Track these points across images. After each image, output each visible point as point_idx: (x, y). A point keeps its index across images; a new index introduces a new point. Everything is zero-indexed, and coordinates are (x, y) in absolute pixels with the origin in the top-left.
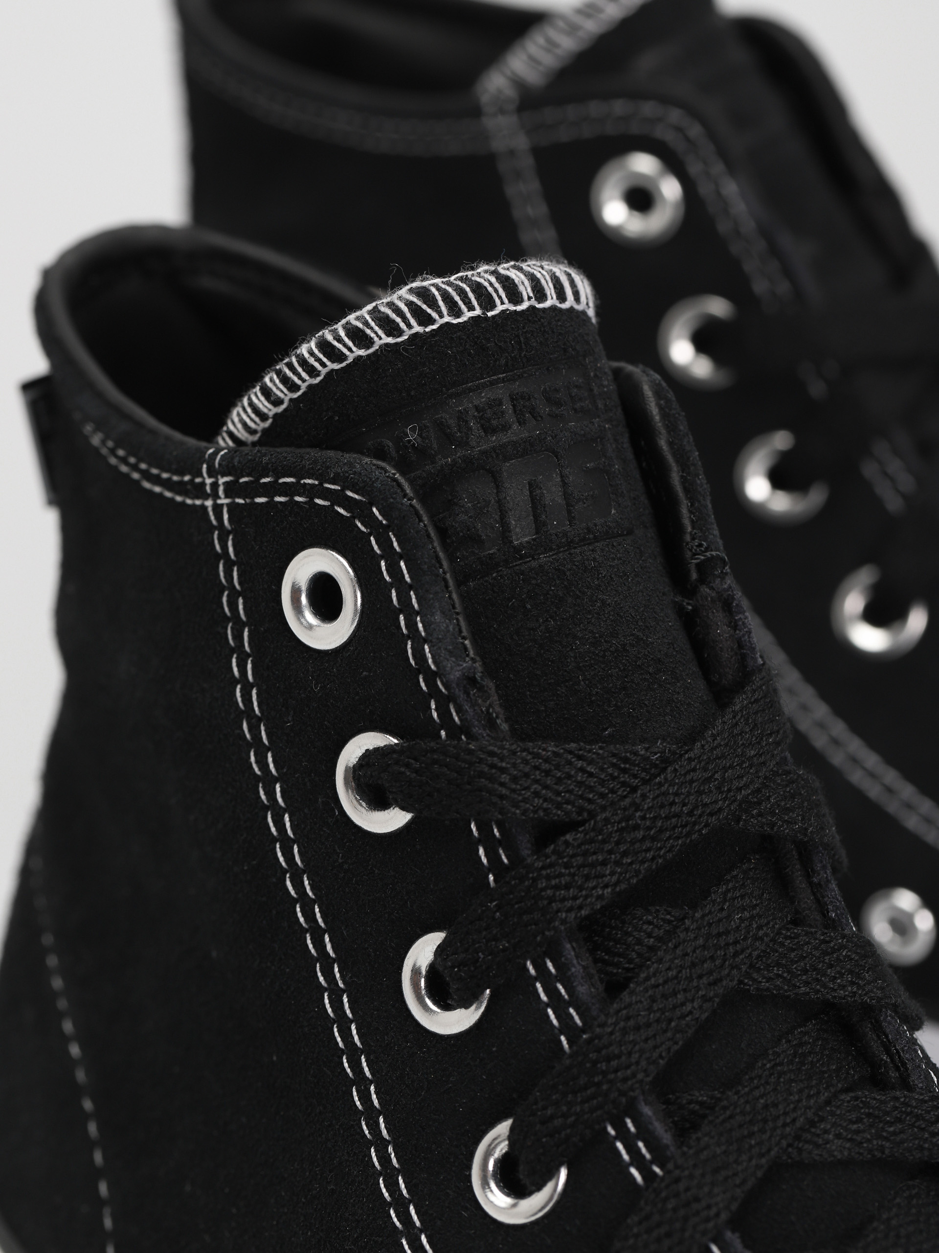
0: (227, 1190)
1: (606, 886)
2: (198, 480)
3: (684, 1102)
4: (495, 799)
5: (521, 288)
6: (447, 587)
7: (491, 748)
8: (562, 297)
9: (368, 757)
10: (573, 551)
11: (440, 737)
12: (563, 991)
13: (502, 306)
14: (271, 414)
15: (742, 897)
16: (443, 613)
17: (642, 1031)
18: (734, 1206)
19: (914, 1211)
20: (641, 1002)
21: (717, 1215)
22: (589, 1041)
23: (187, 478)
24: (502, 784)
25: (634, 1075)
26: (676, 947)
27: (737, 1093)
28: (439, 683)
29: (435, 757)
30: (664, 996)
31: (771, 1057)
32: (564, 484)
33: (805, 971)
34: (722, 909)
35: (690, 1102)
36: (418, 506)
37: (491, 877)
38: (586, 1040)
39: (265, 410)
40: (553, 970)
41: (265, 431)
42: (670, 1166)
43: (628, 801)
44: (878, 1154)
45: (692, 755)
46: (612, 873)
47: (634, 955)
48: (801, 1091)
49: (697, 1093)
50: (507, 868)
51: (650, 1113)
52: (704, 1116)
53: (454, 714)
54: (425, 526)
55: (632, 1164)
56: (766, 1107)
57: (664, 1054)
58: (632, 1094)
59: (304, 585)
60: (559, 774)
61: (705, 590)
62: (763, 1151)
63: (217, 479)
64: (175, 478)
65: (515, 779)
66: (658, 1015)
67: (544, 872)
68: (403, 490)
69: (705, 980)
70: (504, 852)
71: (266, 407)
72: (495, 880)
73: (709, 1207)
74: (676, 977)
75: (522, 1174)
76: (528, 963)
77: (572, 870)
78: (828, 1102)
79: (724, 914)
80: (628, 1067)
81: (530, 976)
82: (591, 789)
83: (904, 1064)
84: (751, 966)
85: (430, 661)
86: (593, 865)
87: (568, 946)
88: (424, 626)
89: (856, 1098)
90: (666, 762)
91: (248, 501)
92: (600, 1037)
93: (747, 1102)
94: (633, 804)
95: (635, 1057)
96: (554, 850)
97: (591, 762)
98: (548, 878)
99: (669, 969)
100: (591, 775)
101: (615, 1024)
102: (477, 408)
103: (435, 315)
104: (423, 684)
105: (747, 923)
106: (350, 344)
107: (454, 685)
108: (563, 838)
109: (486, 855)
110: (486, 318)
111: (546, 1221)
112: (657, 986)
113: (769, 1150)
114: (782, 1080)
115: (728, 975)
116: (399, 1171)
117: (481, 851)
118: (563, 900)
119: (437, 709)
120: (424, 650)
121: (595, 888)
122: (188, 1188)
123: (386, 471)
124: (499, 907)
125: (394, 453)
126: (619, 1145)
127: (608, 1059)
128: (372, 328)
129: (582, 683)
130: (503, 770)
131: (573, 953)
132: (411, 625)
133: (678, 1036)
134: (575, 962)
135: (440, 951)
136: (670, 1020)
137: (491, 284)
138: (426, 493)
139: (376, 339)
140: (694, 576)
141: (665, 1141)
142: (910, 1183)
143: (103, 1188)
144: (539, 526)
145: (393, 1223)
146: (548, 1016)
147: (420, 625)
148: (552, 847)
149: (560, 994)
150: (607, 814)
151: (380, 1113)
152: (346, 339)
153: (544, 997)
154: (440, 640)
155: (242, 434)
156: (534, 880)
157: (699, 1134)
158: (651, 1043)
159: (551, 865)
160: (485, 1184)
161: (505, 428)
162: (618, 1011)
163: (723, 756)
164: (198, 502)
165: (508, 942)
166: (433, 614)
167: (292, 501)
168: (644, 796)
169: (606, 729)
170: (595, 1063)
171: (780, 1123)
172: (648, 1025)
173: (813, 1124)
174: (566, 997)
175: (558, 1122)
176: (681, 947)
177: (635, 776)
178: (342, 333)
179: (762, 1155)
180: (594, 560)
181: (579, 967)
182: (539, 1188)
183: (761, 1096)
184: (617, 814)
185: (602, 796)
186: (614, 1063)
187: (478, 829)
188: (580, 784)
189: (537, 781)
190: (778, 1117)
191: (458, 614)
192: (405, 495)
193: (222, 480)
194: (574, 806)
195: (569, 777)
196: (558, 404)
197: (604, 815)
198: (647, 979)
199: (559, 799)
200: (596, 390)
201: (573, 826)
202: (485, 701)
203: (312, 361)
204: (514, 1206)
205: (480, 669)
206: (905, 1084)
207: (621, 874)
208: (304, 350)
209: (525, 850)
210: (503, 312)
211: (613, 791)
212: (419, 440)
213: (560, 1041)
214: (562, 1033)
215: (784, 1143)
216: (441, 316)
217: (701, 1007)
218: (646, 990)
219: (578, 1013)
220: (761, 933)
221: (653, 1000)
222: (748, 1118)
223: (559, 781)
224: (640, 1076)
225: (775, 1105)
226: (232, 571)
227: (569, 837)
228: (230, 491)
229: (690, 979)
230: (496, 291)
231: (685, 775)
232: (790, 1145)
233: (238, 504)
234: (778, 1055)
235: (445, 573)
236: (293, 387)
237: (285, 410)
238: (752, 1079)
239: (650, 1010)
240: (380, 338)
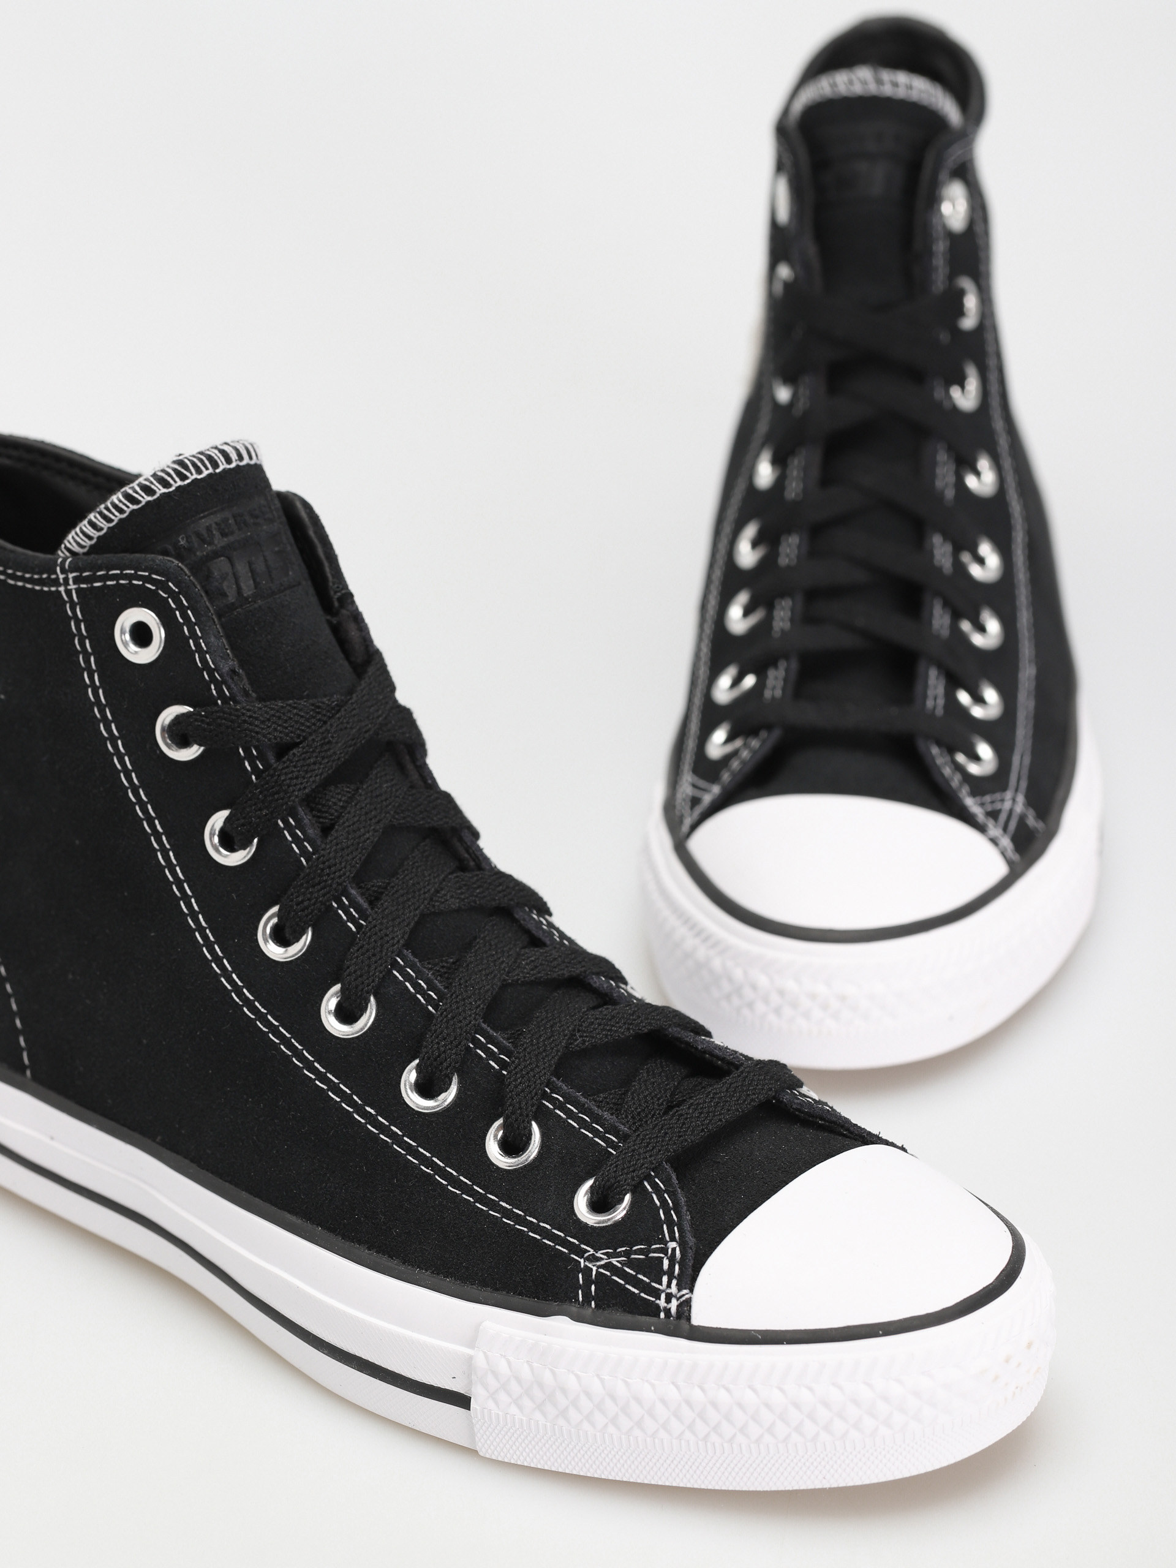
0: (98, 973)
1: (316, 776)
2: (53, 576)
3: (369, 886)
4: (253, 734)
5: (231, 455)
6: (214, 622)
7: (248, 707)
8: (251, 458)
9: (178, 720)
10: (275, 597)
11: (218, 704)
12: (300, 834)
13: (223, 466)
14: (95, 536)
15: (386, 775)
16: (215, 636)
17: (345, 850)
18: (406, 937)
19: (496, 932)
20: (342, 835)
21: (398, 942)
22: (318, 859)
23: (45, 576)
24: (256, 726)
25: (344, 874)
26: (356, 805)
27: (398, 879)
28: (216, 674)
29: (218, 715)
30: (354, 831)
31: (411, 859)
32: (266, 560)
33: (421, 812)
34: (376, 783)
35: (373, 886)
36: (194, 581)
37: (253, 777)
38: (315, 859)
39: (92, 535)
40: (293, 823)
41: (91, 547)
42: (370, 919)
43: (324, 728)
44: (473, 904)
45: (353, 701)
46: (319, 769)
47: (333, 811)
48: (430, 875)
49: (375, 881)
50: (263, 771)
51: (355, 893)
52: (382, 893)
53: (226, 690)
54: (199, 590)
55: (348, 921)
56: (413, 884)
57: (358, 862)
58: (345, 884)
59: (127, 628)
60: (285, 718)
61: (344, 612)
62: (416, 907)
63: (67, 576)
64: (36, 577)
65: (263, 722)
66: (352, 841)
67: (284, 771)
68: (185, 572)
69: (374, 821)
70: (260, 762)
71: (92, 533)
72: (256, 778)
73: (393, 938)
74: (358, 821)
75: (288, 933)
76: (279, 821)
77: (298, 769)
78: (444, 880)
79: (378, 785)
80: (340, 870)
81: (281, 828)
82: (303, 724)
83: (478, 858)
84: (395, 812)
85: (211, 663)
86: (309, 765)
87: (300, 809)
88: (205, 645)
89: (457, 877)
90: (339, 707)
91: (89, 586)
92: (323, 856)
93: (403, 883)
94: (326, 730)
95: (343, 864)
96: (288, 758)
97: (300, 710)
98: (286, 774)
99: (354, 816)
100: (302, 717)
101: (331, 848)
102: (216, 524)
103: (188, 474)
104: (206, 676)
105: (390, 789)
106: (143, 494)
107: (225, 675)
108: (292, 752)
109: (250, 765)
110: (216, 474)
111: (303, 957)
112: (350, 826)
113: (419, 907)
114: (419, 870)
115: (385, 817)
116: (214, 943)
117: (247, 764)
118: (295, 785)
119: (215, 689)
120: (206, 657)
121: (311, 777)
122: (70, 976)
123: (173, 562)
124: (261, 792)
125: (173, 553)
126: (340, 912)
127: (329, 867)
128: (155, 485)
129: (289, 668)
130: (256, 719)
131: (303, 813)
132: (198, 645)
133: (364, 851)
134: (305, 817)
135: (228, 820)
136: (359, 843)
137: (216, 455)
138: (195, 569)
139: (157, 490)
140: (336, 604)
141: (365, 907)
142: (491, 918)
143: (8, 988)
144: (257, 585)
145: (215, 971)
146: (293, 848)
147: (203, 645)
148: (287, 757)
149: (298, 835)
150: (314, 737)
151: (199, 913)
152: (140, 492)
153: (289, 838)
154: (215, 651)
155: (76, 549)
156: (279, 776)
157: (382, 901)
158: (350, 857)
159: (287, 767)
160: (266, 941)
161: (232, 533)
162: (331, 841)
163: (367, 701)
164: (53, 589)
165: (268, 810)
166: (210, 638)
167: (118, 583)
168: (331, 725)
169: (305, 691)
170: (322, 870)
171: (422, 892)
172: (348, 847)
173: (437, 891)
174: (302, 837)
175: (306, 903)
176: (359, 804)
177: (325, 715)
178: (138, 489)
179: (416, 910)
180: (287, 601)
181: (307, 820)
182: (298, 940)
183: (411, 879)
184: (318, 736)
185: (309, 727)
186: (333, 869)
187: (243, 752)
188: (297, 722)
189: (274, 723)
190: (421, 889)
191: (222, 636)
192: (186, 575)
193: (71, 576)
194: (295, 734)
195: (291, 718)
196: (257, 517)
197: (312, 738)
198: (344, 823)
199: (287, 731)
200: (273, 508)
201: (296, 745)
202: (241, 682)
203: (121, 505)
204: (286, 951)
205: (237, 665)
206: (479, 867)
207: (323, 768)
208: (114, 498)
209: (272, 760)
210: (224, 469)
211: (314, 724)
212: (187, 544)
213: (301, 861)
214: (301, 856)
215: (426, 902)
216: (192, 474)
217: (373, 835)
218: (344, 829)
219: (309, 845)
220: (398, 794)
221: (348, 833)
222: (405, 891)
223: (286, 721)
224: (347, 874)
225: (419, 883)
226: (80, 625)
227: (295, 751)
228: (76, 580)
229: (365, 821)
230: (219, 458)
231: (351, 712)
232: (429, 904)
233: (83, 588)
234: (414, 857)
235: (212, 614)
236: (109, 520)
237: (105, 534)
238: (404, 871)
239: (347, 838)
240: (160, 490)
